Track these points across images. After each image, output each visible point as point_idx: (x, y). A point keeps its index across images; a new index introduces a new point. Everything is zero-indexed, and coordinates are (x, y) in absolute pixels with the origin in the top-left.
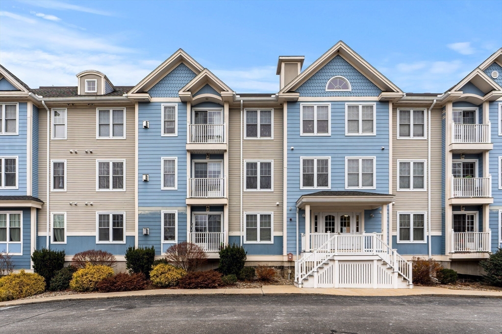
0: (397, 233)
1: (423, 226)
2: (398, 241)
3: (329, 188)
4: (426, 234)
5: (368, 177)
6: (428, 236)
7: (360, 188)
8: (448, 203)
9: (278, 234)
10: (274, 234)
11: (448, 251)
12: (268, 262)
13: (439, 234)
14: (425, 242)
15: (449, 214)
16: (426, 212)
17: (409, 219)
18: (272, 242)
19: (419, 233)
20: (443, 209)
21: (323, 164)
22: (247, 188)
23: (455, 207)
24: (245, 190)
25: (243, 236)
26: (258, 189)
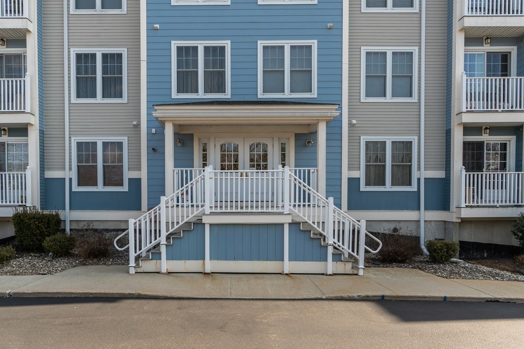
0: (361, 174)
1: (410, 161)
2: (363, 188)
3: (227, 95)
4: (415, 175)
5: (302, 78)
6: (419, 179)
7: (287, 95)
8: (455, 120)
9: (134, 175)
10: (128, 175)
11: (453, 204)
12: (118, 223)
13: (440, 174)
14: (414, 188)
15: (458, 138)
16: (416, 138)
17: (384, 150)
18: (125, 188)
19: (403, 174)
20: (448, 133)
21: (216, 54)
22: (78, 96)
23: (469, 129)
24: (74, 100)
25: (71, 179)
26: (99, 99)
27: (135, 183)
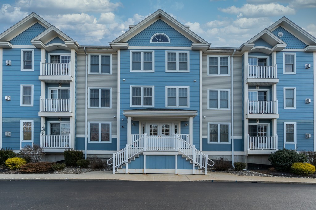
0: (208, 137)
1: (228, 132)
2: (209, 142)
3: (153, 106)
4: (230, 138)
5: (183, 100)
6: (231, 139)
7: (177, 106)
8: (245, 117)
9: (114, 136)
10: (111, 136)
11: (245, 149)
13: (240, 137)
14: (229, 142)
15: (247, 124)
16: (230, 123)
17: (217, 128)
18: (110, 142)
19: (225, 137)
20: (243, 122)
21: (148, 91)
22: (91, 106)
23: (251, 120)
24: (89, 107)
25: (87, 138)
26: (100, 107)
27: (115, 140)
